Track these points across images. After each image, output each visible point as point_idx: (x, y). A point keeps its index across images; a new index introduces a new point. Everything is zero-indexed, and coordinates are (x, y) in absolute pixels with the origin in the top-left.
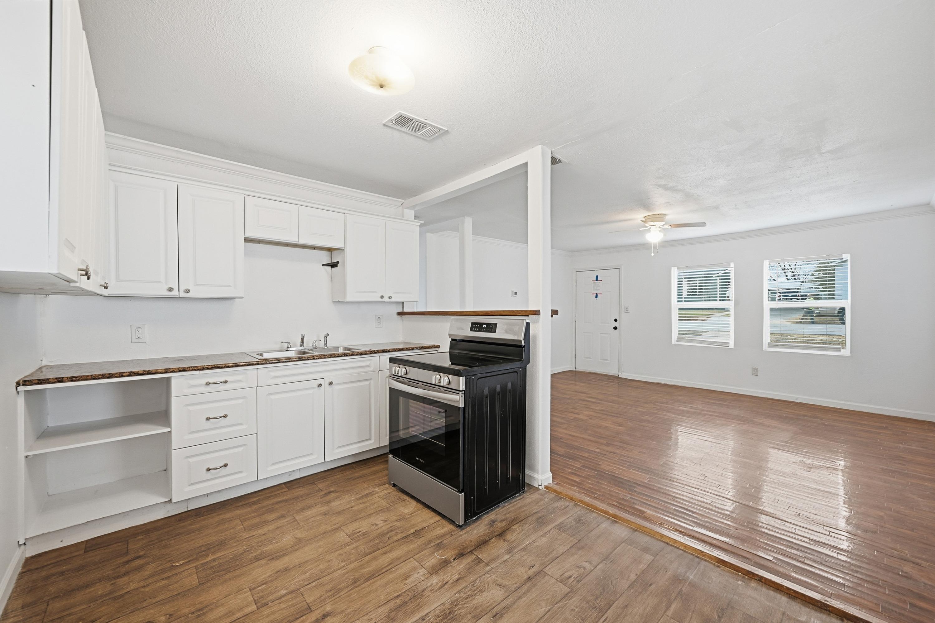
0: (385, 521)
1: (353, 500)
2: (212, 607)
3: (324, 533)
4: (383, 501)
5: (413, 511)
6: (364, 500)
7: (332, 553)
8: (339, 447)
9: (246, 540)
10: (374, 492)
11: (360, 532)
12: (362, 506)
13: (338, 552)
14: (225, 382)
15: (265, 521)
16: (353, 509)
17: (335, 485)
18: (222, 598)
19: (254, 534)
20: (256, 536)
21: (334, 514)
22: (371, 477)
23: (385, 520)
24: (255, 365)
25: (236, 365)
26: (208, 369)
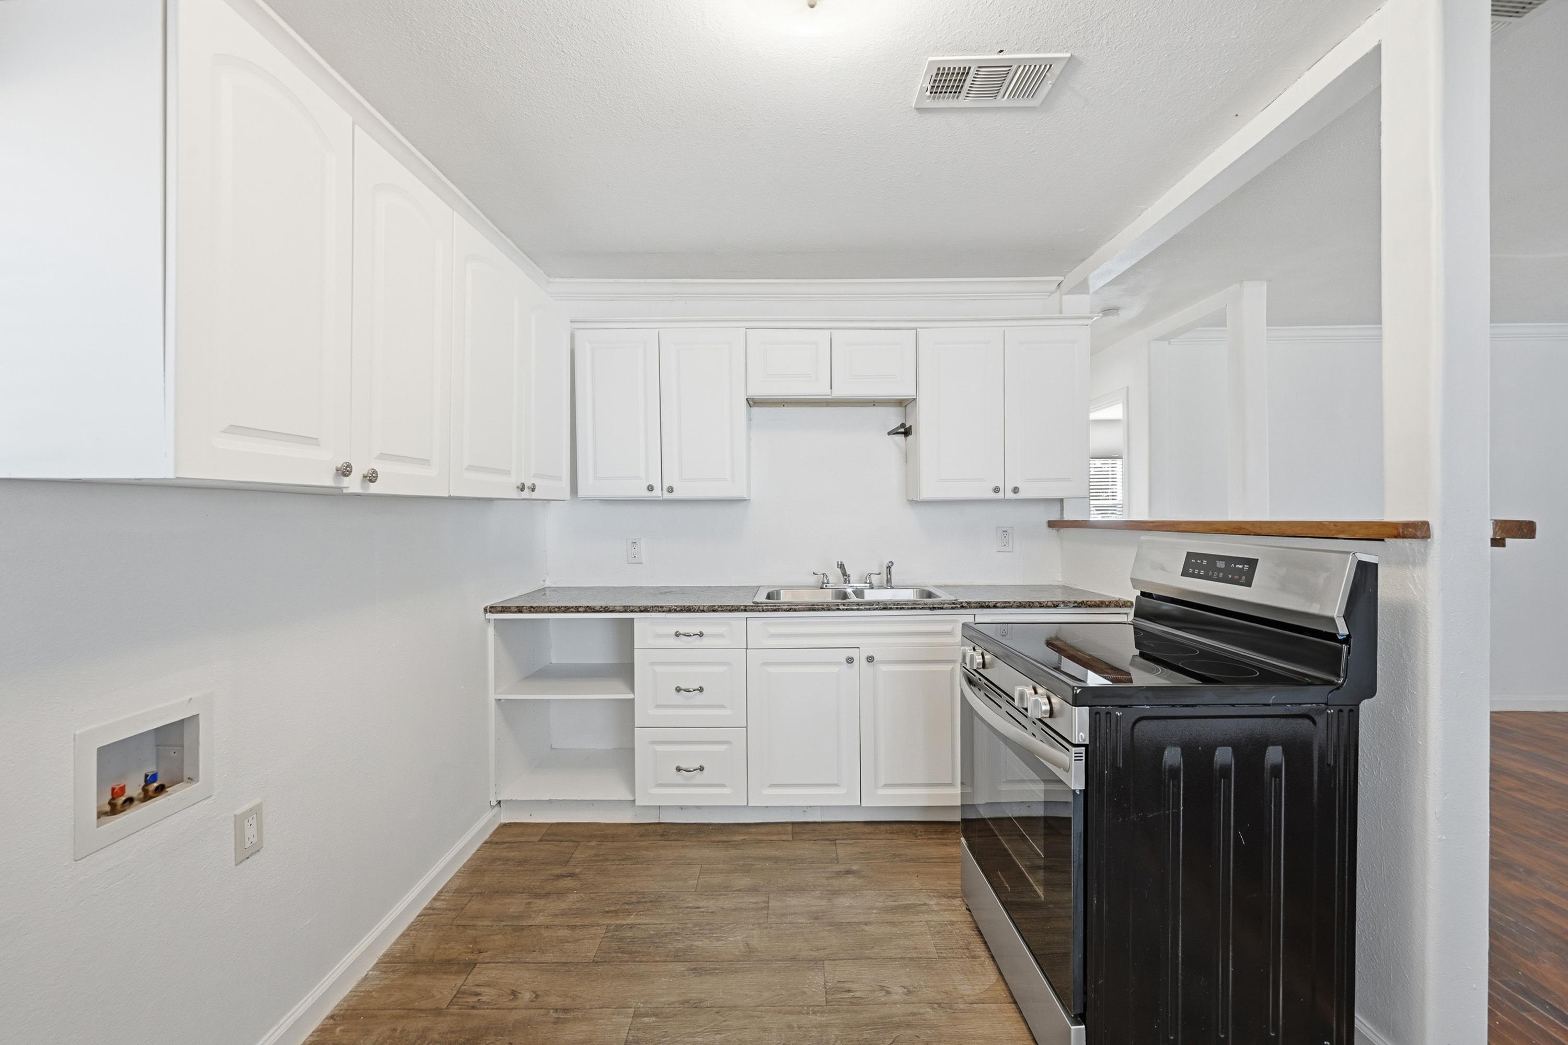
0: (909, 993)
1: (877, 908)
2: (580, 1015)
3: (793, 959)
4: (929, 937)
5: (983, 996)
6: (896, 918)
7: (780, 1012)
8: (887, 786)
9: (686, 911)
10: (924, 908)
11: (849, 991)
12: (888, 929)
13: (790, 1018)
14: (701, 635)
15: (727, 887)
16: (866, 928)
17: (865, 859)
18: (597, 1006)
19: (701, 905)
20: (702, 910)
21: (831, 924)
22: (937, 869)
23: (911, 989)
24: (742, 611)
25: (713, 609)
26: (676, 611)
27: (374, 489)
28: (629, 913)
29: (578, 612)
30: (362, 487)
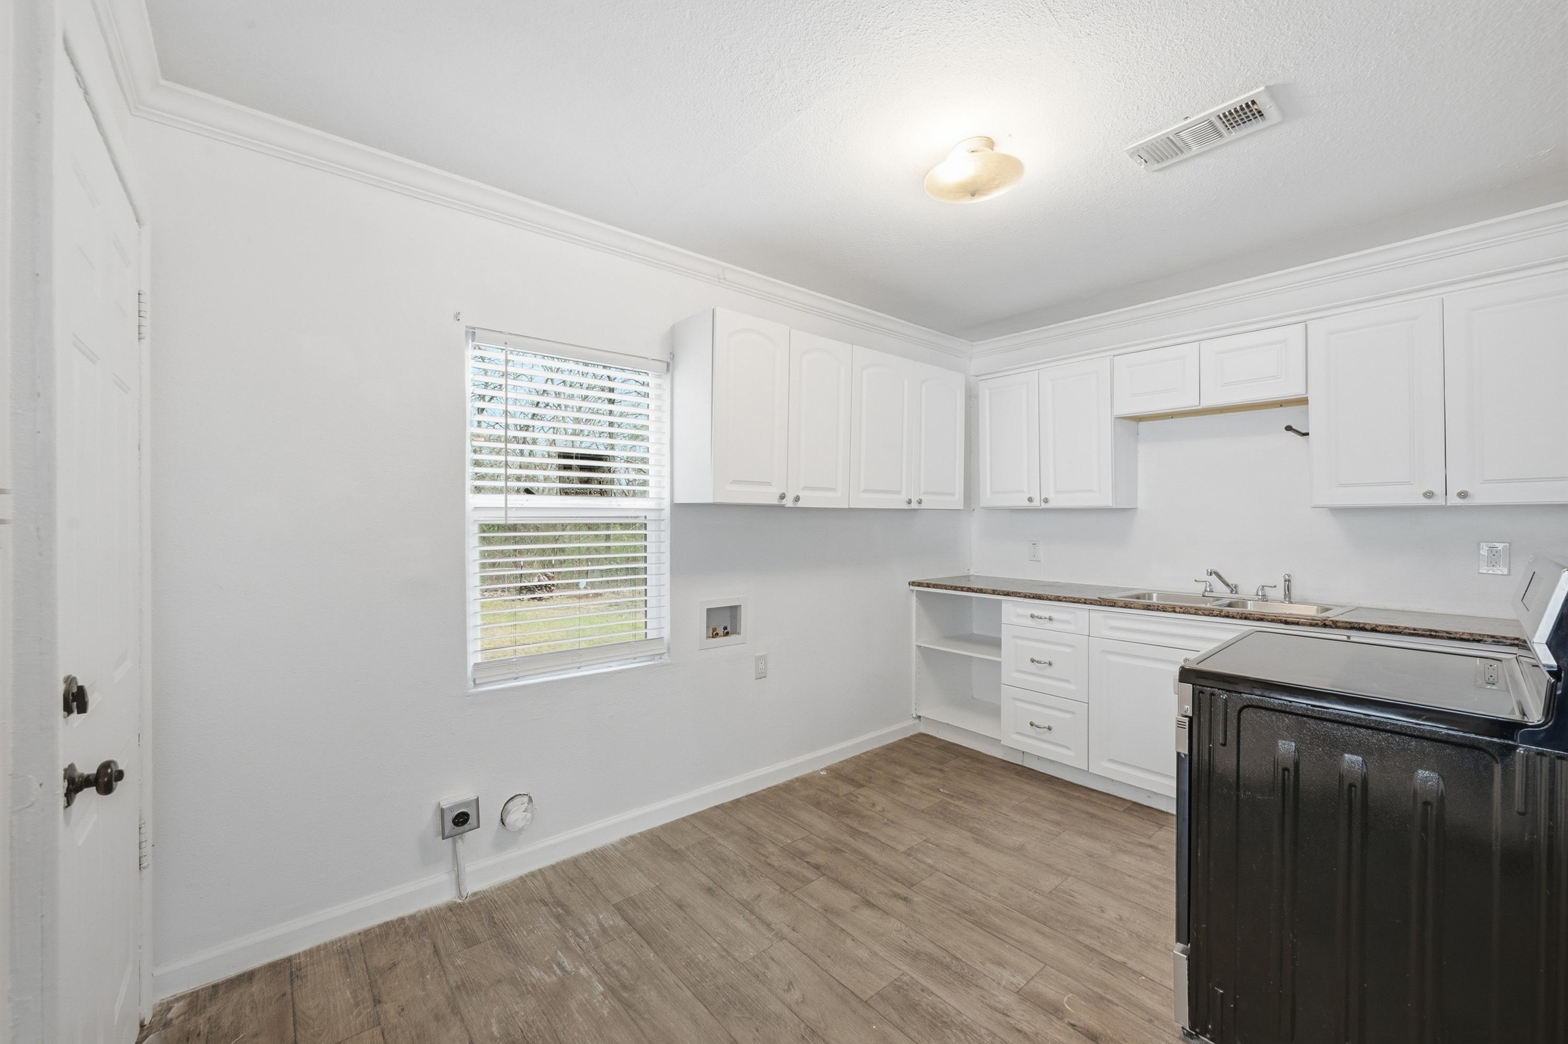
0: (1119, 920)
2: (898, 827)
3: (1049, 865)
7: (1012, 881)
9: (997, 814)
13: (1016, 887)
14: (1051, 619)
15: (1038, 815)
18: (909, 827)
19: (1011, 816)
24: (1082, 603)
25: (1058, 599)
26: (1029, 597)
27: (800, 504)
28: (960, 799)
29: (962, 591)
30: (793, 504)
